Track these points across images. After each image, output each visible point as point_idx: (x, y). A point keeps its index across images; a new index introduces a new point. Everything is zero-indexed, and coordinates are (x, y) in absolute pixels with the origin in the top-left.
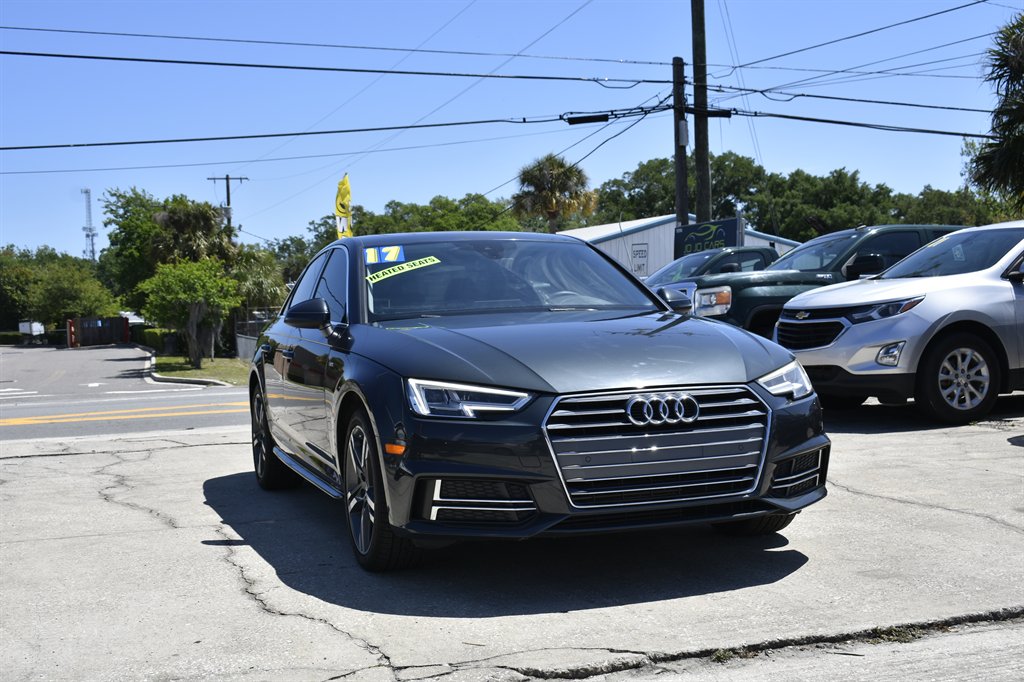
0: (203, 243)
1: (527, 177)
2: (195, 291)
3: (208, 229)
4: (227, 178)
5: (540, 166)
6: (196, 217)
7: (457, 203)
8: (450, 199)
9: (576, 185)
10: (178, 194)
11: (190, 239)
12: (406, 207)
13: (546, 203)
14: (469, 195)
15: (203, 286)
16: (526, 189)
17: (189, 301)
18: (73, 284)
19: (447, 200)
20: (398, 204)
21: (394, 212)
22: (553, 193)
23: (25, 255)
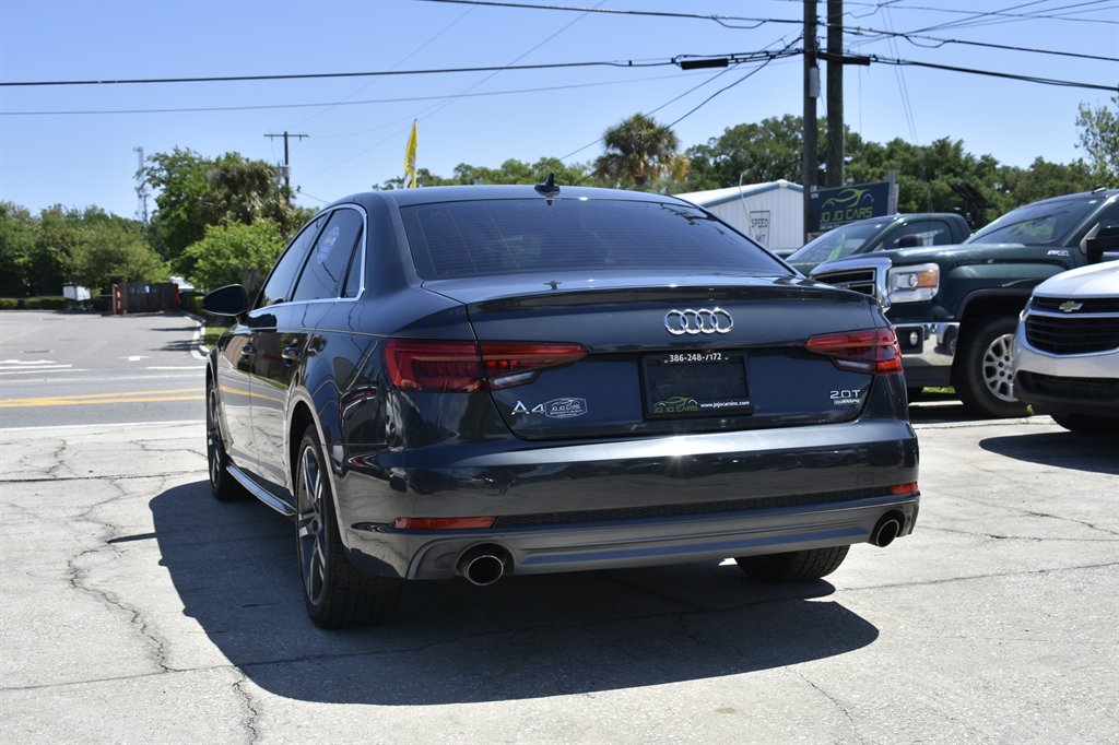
0: (258, 205)
1: (612, 138)
2: (248, 256)
3: (264, 189)
4: (286, 136)
5: (628, 127)
6: (251, 176)
7: (530, 167)
8: (523, 163)
9: (667, 147)
10: (231, 152)
11: (243, 200)
12: (476, 170)
13: (633, 167)
14: (543, 159)
15: (257, 251)
16: (611, 151)
17: (241, 266)
18: (119, 245)
19: (520, 164)
20: (468, 168)
21: (464, 176)
22: (641, 156)
23: (73, 215)
